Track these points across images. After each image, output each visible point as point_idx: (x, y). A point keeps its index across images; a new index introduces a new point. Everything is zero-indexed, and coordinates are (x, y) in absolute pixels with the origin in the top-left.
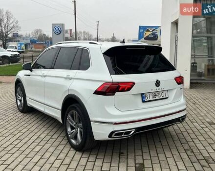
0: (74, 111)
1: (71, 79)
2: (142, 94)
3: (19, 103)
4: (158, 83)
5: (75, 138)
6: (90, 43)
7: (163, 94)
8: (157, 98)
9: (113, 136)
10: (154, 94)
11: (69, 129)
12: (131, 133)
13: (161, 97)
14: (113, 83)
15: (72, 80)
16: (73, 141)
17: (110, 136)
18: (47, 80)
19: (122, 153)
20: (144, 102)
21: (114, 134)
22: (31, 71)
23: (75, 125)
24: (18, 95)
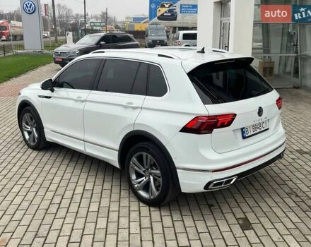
0: (144, 154)
1: (135, 108)
2: (242, 129)
3: (27, 137)
4: (260, 112)
5: (146, 187)
6: (159, 55)
7: (264, 125)
8: (258, 131)
9: (211, 187)
10: (255, 127)
11: (134, 177)
12: (232, 182)
13: (263, 129)
14: (210, 117)
15: (139, 110)
16: (142, 193)
17: (206, 187)
18: (89, 106)
19: (212, 206)
20: (244, 138)
21: (212, 185)
22: (53, 91)
23: (144, 171)
24: (24, 124)
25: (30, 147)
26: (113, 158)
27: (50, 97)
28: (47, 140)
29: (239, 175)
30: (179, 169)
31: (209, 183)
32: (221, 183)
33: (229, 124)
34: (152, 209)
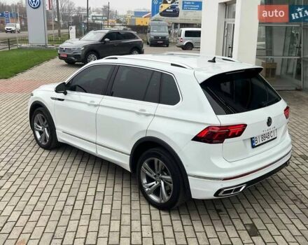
0: (156, 160)
1: (148, 115)
2: (251, 139)
3: (38, 136)
4: (269, 122)
5: (157, 191)
6: (172, 65)
7: (272, 134)
8: (267, 140)
9: (221, 194)
10: (263, 136)
11: (145, 181)
12: (241, 190)
13: (271, 138)
14: (221, 127)
15: (151, 117)
16: (153, 197)
17: (216, 194)
20: (253, 147)
21: (222, 192)
22: (65, 93)
23: (155, 176)
24: (35, 124)
25: (41, 146)
26: (125, 162)
27: (63, 100)
28: (59, 140)
29: (248, 183)
30: (190, 176)
31: (220, 191)
32: (231, 191)
33: (240, 134)
34: (162, 213)
